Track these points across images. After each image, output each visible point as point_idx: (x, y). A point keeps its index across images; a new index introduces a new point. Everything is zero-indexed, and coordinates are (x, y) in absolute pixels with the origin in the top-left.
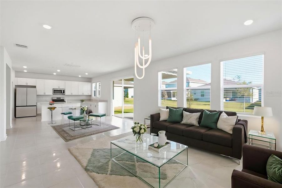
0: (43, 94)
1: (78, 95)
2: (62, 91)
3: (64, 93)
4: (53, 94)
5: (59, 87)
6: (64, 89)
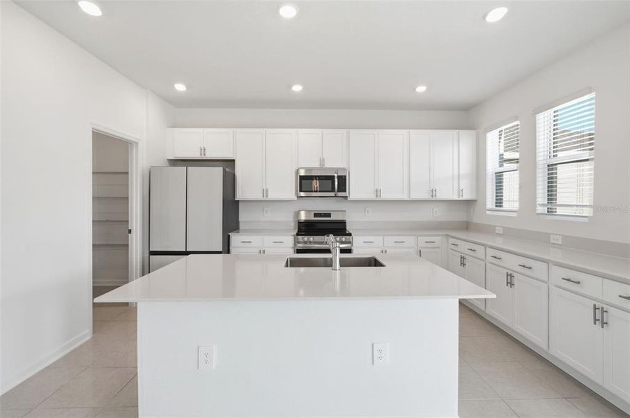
0: (259, 196)
1: (406, 198)
2: (336, 180)
3: (345, 191)
4: (297, 194)
5: (322, 161)
6: (344, 169)
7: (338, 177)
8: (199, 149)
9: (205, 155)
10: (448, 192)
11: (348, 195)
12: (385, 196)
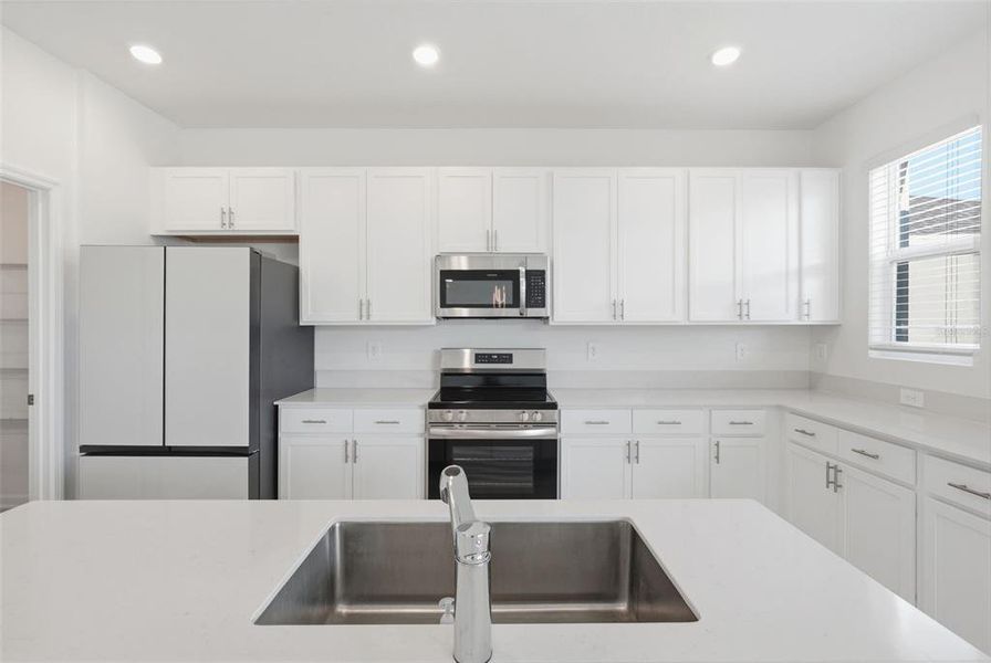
1: (680, 319)
2: (523, 280)
3: (544, 306)
4: (434, 311)
5: (491, 237)
6: (540, 256)
7: (528, 273)
8: (220, 213)
9: (231, 224)
10: (777, 308)
11: (549, 315)
12: (632, 316)
